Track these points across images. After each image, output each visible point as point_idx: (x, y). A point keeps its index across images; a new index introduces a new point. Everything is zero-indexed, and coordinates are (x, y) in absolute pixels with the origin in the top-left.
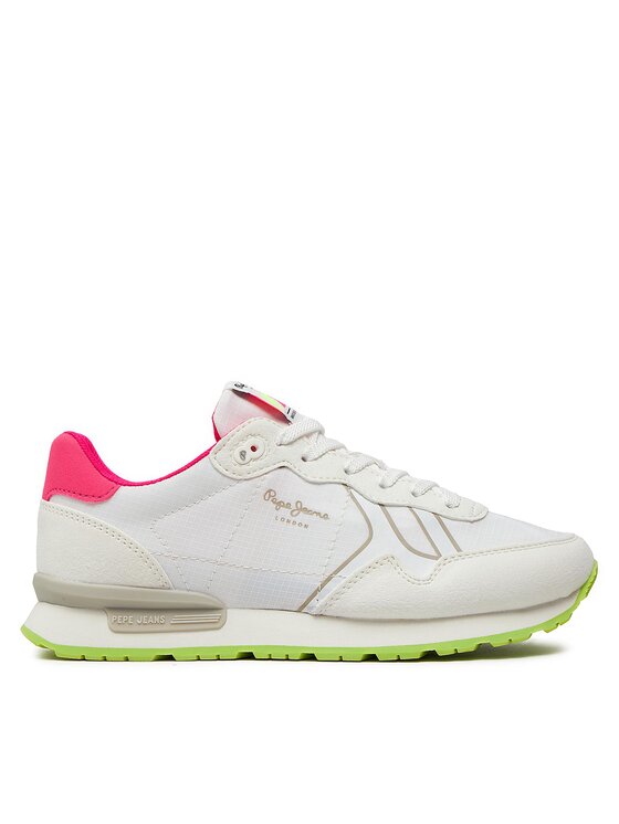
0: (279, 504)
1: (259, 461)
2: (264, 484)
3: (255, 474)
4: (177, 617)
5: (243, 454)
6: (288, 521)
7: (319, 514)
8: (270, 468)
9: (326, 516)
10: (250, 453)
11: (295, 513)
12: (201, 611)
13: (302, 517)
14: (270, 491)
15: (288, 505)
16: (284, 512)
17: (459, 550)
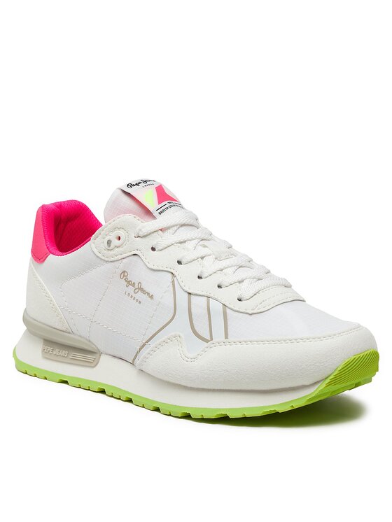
0: (129, 283)
1: (120, 249)
2: (121, 266)
3: (116, 258)
4: (73, 354)
5: (109, 242)
6: (132, 297)
7: (148, 294)
8: (126, 255)
9: (152, 297)
10: (115, 242)
11: (136, 291)
12: (83, 352)
13: (140, 295)
14: (124, 272)
15: (133, 285)
16: (131, 289)
17: (226, 337)
